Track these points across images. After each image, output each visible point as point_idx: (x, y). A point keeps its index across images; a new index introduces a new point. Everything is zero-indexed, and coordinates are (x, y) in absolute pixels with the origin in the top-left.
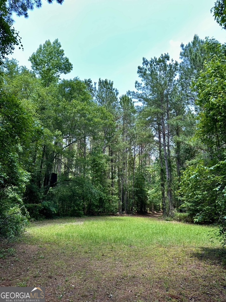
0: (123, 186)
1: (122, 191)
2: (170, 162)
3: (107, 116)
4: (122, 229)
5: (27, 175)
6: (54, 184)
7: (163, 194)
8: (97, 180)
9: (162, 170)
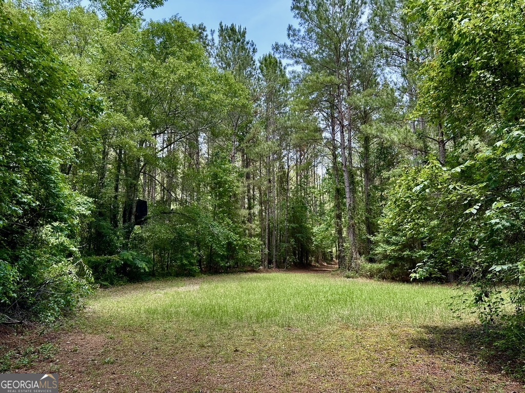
0: (269, 220)
1: (267, 230)
2: (353, 176)
3: (236, 90)
4: (270, 296)
5: (86, 202)
6: (143, 219)
7: (340, 232)
8: (223, 212)
9: (338, 190)
